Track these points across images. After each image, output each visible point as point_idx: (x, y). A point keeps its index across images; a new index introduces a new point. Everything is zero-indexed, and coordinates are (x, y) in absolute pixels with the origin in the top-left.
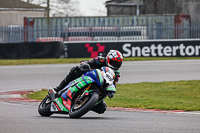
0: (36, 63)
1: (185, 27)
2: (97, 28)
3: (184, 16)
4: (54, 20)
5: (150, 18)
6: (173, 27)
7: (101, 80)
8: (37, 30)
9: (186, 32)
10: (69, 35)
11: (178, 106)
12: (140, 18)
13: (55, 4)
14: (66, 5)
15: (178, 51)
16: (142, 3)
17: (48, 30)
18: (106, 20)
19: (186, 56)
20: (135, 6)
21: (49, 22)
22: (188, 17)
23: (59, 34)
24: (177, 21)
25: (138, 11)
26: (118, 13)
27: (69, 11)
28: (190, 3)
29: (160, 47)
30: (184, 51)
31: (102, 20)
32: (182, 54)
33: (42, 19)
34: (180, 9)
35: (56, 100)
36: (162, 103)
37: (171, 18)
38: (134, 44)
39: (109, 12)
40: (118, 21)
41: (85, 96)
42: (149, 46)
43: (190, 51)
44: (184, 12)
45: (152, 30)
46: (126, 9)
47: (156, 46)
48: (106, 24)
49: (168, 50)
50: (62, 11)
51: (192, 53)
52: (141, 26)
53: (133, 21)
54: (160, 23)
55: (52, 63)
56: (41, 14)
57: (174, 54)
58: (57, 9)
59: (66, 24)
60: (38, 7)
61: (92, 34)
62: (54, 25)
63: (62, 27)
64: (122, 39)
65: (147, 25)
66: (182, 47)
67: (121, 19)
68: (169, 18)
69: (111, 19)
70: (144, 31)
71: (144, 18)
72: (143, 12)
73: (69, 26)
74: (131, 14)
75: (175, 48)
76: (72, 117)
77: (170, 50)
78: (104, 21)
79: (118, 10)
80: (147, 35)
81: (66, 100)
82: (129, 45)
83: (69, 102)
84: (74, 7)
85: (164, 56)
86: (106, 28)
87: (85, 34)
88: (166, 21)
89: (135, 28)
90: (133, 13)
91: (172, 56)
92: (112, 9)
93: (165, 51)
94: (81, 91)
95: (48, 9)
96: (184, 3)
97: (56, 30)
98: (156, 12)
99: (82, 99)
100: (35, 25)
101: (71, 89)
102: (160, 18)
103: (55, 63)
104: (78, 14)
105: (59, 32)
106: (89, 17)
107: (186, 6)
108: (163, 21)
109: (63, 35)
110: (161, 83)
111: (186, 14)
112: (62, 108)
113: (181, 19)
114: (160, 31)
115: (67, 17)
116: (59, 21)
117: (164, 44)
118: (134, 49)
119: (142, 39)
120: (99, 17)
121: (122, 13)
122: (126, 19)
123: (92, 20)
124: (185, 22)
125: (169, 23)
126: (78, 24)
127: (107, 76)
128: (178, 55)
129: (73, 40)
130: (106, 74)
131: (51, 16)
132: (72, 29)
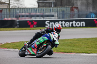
0: (3, 30)
1: (76, 13)
2: (33, 13)
3: (75, 8)
4: (12, 10)
5: (59, 9)
6: (70, 13)
7: (52, 39)
8: (4, 14)
9: (76, 15)
10: (20, 17)
11: (72, 51)
12: (54, 9)
13: (13, 2)
14: (18, 2)
15: (72, 24)
16: (55, 1)
17: (9, 14)
18: (38, 9)
19: (76, 27)
20: (52, 3)
21: (9, 10)
22: (77, 8)
23: (15, 16)
24: (72, 10)
25: (53, 5)
26: (43, 6)
27: (19, 5)
28: (78, 1)
29: (63, 22)
30: (75, 24)
31: (35, 9)
32: (74, 26)
33: (6, 9)
34: (73, 4)
35: (28, 49)
36: (65, 49)
37: (69, 8)
38: (51, 21)
39: (39, 6)
40: (43, 10)
41: (44, 47)
42: (58, 22)
43: (78, 24)
44: (75, 6)
45: (60, 14)
46: (47, 4)
47: (62, 22)
48: (38, 11)
49: (67, 24)
50: (16, 5)
51: (79, 25)
52: (54, 12)
53: (50, 10)
54: (64, 11)
55: (11, 30)
56: (6, 7)
57: (71, 26)
58: (13, 4)
59: (18, 11)
60: (4, 3)
61: (31, 16)
62: (12, 12)
63: (16, 13)
64: (45, 19)
65: (57, 12)
66: (74, 22)
67: (44, 9)
68: (68, 8)
69: (40, 9)
70: (56, 14)
71: (56, 8)
72: (55, 5)
73: (20, 12)
74: (50, 7)
75: (71, 23)
76: (37, 57)
77: (68, 24)
78: (36, 10)
79: (43, 4)
80: (57, 16)
81: (34, 49)
82: (49, 22)
83: (36, 49)
84: (22, 3)
85: (65, 27)
86: (37, 13)
87: (27, 16)
88: (67, 10)
89: (51, 13)
90: (50, 6)
91: (69, 27)
92: (40, 4)
93: (66, 24)
94: (41, 44)
95: (9, 4)
96: (75, 1)
97: (13, 14)
98: (61, 5)
99: (43, 48)
100: (3, 12)
101: (36, 43)
102: (63, 9)
103: (13, 30)
104: (24, 7)
105: (15, 15)
106: (29, 8)
107: (76, 3)
108: (65, 10)
109: (16, 17)
110: (64, 40)
111: (76, 6)
112: (32, 53)
113: (74, 9)
114: (64, 15)
115: (18, 8)
116: (15, 10)
117: (66, 21)
118: (51, 23)
119: (55, 18)
120: (34, 8)
121: (45, 6)
122: (47, 9)
123: (31, 9)
124: (76, 10)
125: (68, 11)
126: (24, 11)
127: (55, 37)
128: (72, 26)
129: (21, 19)
130: (54, 36)
131: (11, 7)
132: (21, 14)
